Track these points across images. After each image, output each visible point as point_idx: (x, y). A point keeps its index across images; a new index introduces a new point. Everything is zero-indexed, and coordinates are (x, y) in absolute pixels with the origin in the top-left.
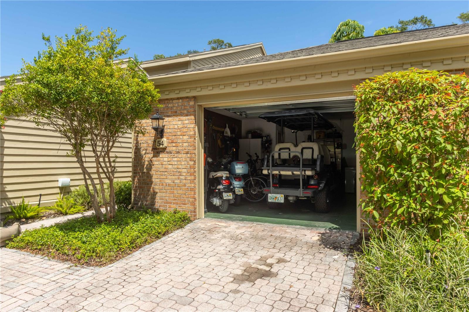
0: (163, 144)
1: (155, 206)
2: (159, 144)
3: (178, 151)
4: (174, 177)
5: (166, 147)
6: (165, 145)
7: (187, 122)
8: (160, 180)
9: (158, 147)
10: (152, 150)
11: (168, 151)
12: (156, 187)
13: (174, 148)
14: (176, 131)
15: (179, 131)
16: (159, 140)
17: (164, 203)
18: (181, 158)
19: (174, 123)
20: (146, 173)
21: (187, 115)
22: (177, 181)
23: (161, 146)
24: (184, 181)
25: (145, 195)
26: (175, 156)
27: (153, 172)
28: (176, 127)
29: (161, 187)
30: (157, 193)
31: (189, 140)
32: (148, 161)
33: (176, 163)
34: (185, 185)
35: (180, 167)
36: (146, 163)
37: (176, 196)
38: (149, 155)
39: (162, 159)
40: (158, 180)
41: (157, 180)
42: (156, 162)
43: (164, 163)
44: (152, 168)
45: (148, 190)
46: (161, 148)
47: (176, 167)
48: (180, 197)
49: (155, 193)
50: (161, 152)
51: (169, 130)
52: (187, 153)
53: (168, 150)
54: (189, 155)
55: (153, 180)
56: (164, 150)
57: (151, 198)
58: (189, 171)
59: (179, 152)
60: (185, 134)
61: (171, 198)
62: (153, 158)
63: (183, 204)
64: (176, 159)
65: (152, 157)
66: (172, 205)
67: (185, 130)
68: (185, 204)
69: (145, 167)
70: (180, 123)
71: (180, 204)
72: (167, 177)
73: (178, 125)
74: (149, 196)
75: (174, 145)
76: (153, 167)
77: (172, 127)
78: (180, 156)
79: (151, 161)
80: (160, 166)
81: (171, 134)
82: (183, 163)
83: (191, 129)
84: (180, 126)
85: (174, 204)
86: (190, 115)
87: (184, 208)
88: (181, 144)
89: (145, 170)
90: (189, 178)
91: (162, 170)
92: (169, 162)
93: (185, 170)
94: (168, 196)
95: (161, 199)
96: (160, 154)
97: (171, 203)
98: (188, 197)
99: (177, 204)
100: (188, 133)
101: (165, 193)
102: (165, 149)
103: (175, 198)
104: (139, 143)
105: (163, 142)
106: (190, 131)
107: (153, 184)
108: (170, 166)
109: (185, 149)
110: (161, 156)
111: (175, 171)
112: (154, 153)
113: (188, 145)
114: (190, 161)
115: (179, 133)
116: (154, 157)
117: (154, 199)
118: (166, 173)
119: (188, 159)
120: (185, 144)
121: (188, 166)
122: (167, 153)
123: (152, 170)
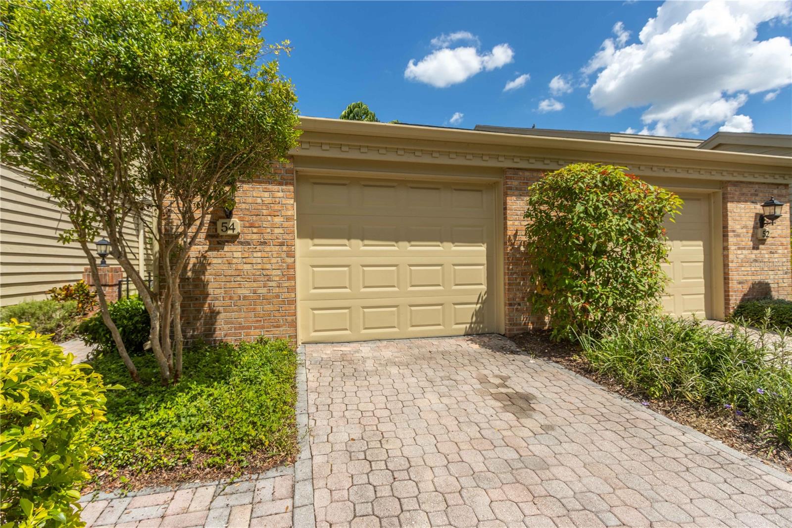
0: (233, 229)
1: (214, 336)
2: (224, 229)
3: (262, 240)
4: (255, 285)
5: (239, 234)
6: (238, 230)
7: (280, 194)
8: (225, 291)
9: (221, 233)
10: (206, 239)
11: (242, 240)
12: (217, 303)
13: (255, 236)
14: (260, 207)
15: (264, 208)
16: (225, 221)
17: (235, 329)
18: (270, 253)
19: (255, 195)
20: (191, 280)
21: (280, 184)
22: (263, 291)
23: (230, 232)
24: (277, 290)
25: (191, 319)
26: (257, 250)
27: (208, 277)
28: (259, 201)
29: (228, 302)
30: (219, 313)
31: (286, 224)
32: (197, 258)
33: (259, 261)
34: (278, 296)
35: (268, 266)
36: (193, 261)
37: (261, 316)
38: (198, 247)
39: (228, 254)
40: (222, 291)
41: (218, 291)
42: (216, 260)
43: (235, 261)
44: (206, 269)
45: (196, 310)
46: (229, 236)
47: (259, 267)
48: (269, 315)
49: (214, 314)
50: (228, 242)
51: (244, 206)
52: (282, 244)
53: (241, 238)
54: (285, 248)
55: (211, 291)
56: (233, 239)
57: (206, 324)
58: (285, 273)
59: (265, 243)
60: (276, 214)
61: (251, 320)
62: (209, 253)
63: (275, 327)
64: (259, 254)
65: (206, 251)
66: (252, 331)
67: (277, 207)
68: (278, 327)
69: (189, 269)
70: (266, 194)
71: (268, 328)
72: (240, 284)
73: (264, 199)
74: (200, 319)
75: (255, 230)
76: (208, 268)
77: (250, 200)
78: (268, 249)
79: (205, 257)
80: (225, 267)
81: (248, 213)
82: (274, 261)
83: (289, 207)
84: (267, 201)
85: (256, 328)
86: (286, 184)
87: (277, 332)
88: (269, 230)
89: (190, 274)
90: (286, 285)
91: (229, 272)
92: (244, 260)
93: (279, 272)
94: (243, 316)
95: (226, 323)
96: (224, 245)
97: (249, 328)
98: (283, 314)
99: (263, 327)
100: (283, 213)
101: (237, 312)
102: (237, 236)
103: (259, 319)
104: (175, 224)
105: (233, 224)
106: (287, 209)
107: (209, 298)
108: (248, 267)
109: (277, 238)
110: (226, 248)
111: (258, 273)
112: (210, 244)
113: (282, 232)
114: (287, 257)
115: (264, 211)
116: (210, 249)
117: (213, 324)
118: (239, 278)
119: (284, 255)
120: (277, 231)
121: (284, 264)
122: (241, 243)
123: (207, 273)
